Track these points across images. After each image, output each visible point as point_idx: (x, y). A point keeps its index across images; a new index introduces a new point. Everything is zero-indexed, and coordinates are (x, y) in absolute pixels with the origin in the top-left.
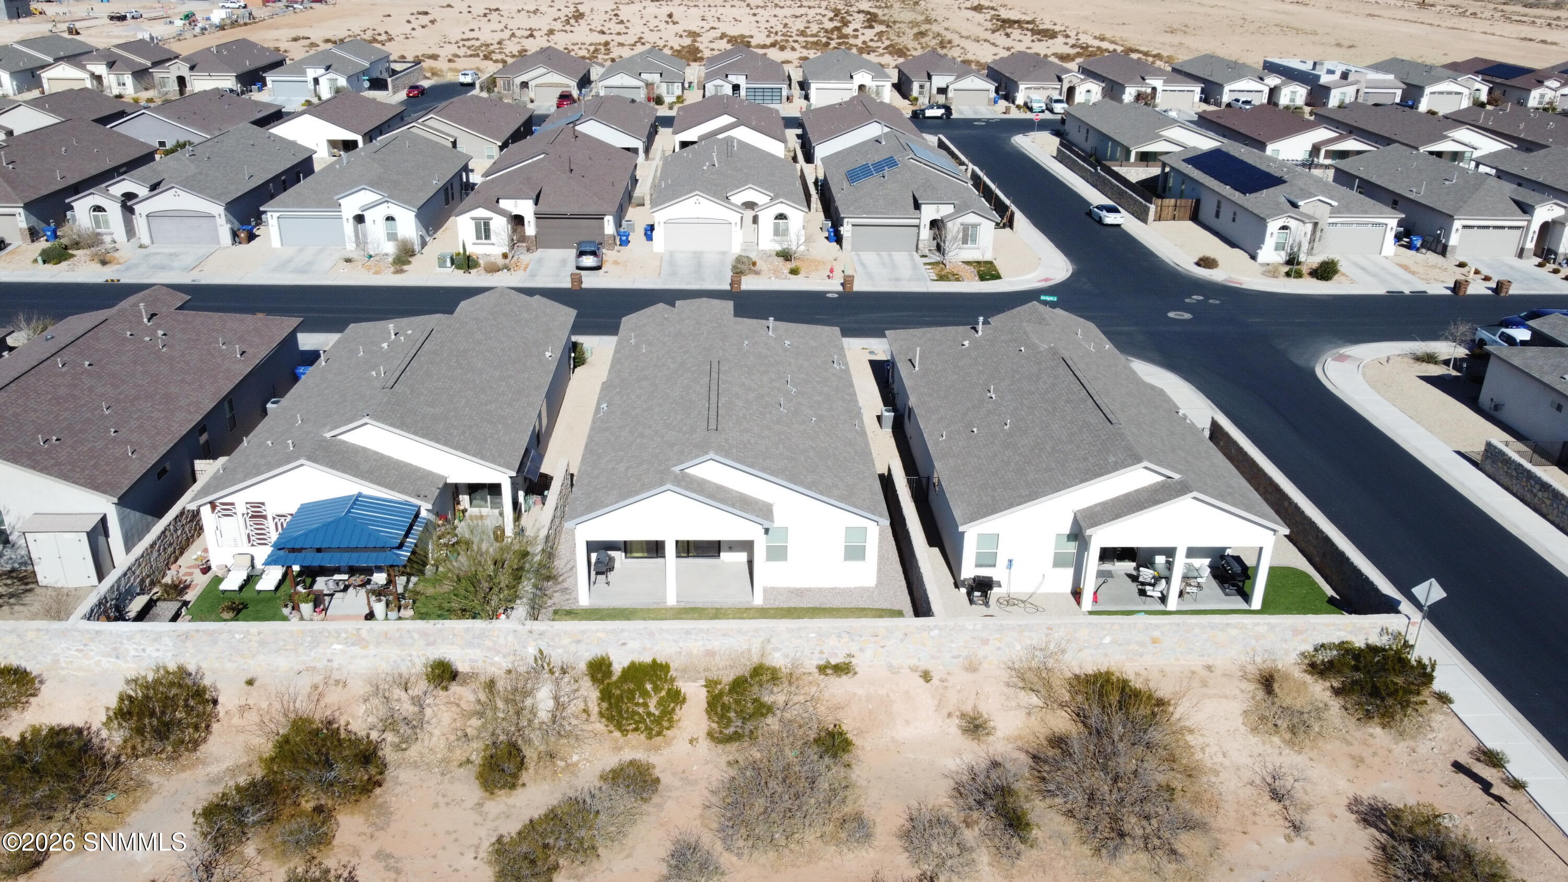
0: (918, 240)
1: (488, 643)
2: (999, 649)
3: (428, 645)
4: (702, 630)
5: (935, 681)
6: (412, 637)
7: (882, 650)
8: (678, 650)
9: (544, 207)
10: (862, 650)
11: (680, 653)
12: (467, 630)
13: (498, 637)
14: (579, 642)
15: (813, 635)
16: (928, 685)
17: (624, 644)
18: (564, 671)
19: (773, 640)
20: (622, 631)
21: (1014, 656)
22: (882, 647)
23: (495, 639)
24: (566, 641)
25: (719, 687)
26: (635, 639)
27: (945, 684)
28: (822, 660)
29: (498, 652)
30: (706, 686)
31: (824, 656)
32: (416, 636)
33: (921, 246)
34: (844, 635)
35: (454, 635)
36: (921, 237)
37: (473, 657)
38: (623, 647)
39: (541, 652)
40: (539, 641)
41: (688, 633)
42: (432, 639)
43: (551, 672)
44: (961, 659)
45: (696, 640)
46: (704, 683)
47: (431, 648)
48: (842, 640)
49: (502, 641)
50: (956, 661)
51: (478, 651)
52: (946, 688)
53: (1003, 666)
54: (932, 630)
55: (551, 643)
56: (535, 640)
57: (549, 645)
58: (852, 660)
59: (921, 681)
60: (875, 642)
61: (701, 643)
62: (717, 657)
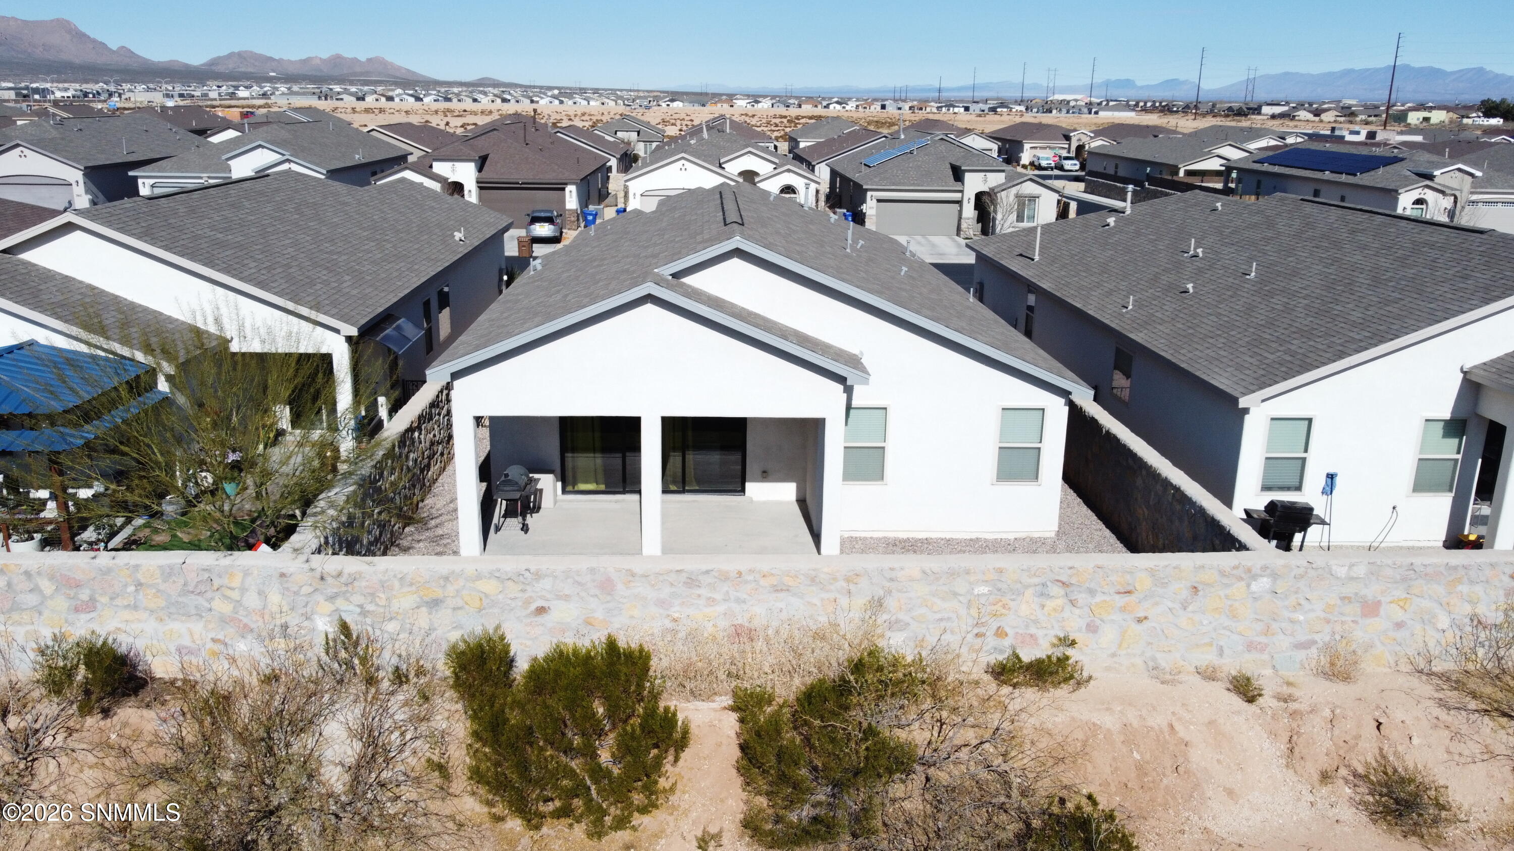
0: (960, 218)
1: (221, 606)
2: (1399, 625)
3: (77, 610)
4: (724, 577)
5: (1266, 701)
6: (35, 589)
7: (1138, 628)
8: (669, 624)
9: (490, 173)
10: (1092, 628)
11: (674, 632)
12: (168, 573)
13: (243, 590)
14: (435, 604)
15: (983, 589)
16: (1252, 708)
17: (541, 610)
18: (400, 678)
19: (891, 603)
20: (538, 576)
21: (1431, 644)
22: (1140, 621)
23: (235, 595)
24: (405, 601)
25: (769, 710)
26: (567, 598)
27: (1293, 706)
28: (1001, 652)
29: (245, 630)
30: (733, 709)
31: (1007, 642)
32: (47, 586)
33: (964, 226)
34: (1056, 590)
35: (139, 585)
36: (964, 215)
37: (186, 642)
38: (539, 619)
39: (345, 628)
40: (340, 603)
41: (692, 581)
42: (84, 595)
43: (371, 681)
44: (1314, 651)
45: (711, 601)
46: (731, 702)
47: (84, 617)
48: (1050, 604)
49: (252, 601)
50: (1301, 655)
51: (198, 627)
52: (1294, 714)
53: (1409, 668)
54: (1254, 577)
55: (370, 607)
56: (332, 598)
57: (364, 613)
58: (1069, 652)
59: (1236, 701)
60: (1123, 609)
61: (721, 608)
62: (760, 645)
